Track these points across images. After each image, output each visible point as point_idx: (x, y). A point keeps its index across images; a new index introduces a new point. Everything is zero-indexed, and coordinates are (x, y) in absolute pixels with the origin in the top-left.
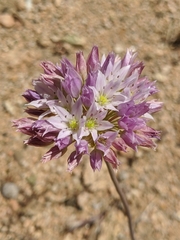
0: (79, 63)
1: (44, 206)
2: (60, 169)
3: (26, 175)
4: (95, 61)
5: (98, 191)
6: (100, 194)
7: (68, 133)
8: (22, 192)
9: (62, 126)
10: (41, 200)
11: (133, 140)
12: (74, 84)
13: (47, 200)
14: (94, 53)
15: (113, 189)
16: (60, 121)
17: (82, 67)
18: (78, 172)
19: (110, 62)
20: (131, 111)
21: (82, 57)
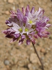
0: (23, 11)
1: (17, 68)
2: (22, 56)
3: (12, 58)
4: (28, 10)
5: (35, 63)
6: (35, 64)
7: (19, 32)
8: (10, 63)
9: (17, 30)
10: (16, 66)
11: (41, 34)
12: (21, 16)
13: (18, 66)
14: (28, 7)
15: (39, 62)
16: (16, 29)
17: (24, 12)
18: (28, 57)
19: (33, 10)
20: (40, 24)
21: (24, 9)
